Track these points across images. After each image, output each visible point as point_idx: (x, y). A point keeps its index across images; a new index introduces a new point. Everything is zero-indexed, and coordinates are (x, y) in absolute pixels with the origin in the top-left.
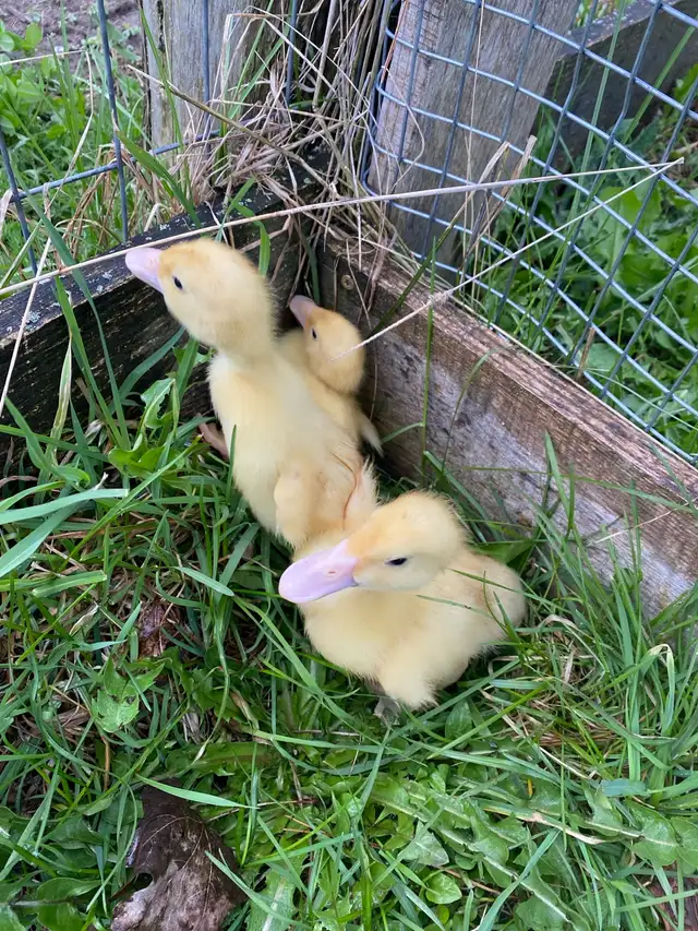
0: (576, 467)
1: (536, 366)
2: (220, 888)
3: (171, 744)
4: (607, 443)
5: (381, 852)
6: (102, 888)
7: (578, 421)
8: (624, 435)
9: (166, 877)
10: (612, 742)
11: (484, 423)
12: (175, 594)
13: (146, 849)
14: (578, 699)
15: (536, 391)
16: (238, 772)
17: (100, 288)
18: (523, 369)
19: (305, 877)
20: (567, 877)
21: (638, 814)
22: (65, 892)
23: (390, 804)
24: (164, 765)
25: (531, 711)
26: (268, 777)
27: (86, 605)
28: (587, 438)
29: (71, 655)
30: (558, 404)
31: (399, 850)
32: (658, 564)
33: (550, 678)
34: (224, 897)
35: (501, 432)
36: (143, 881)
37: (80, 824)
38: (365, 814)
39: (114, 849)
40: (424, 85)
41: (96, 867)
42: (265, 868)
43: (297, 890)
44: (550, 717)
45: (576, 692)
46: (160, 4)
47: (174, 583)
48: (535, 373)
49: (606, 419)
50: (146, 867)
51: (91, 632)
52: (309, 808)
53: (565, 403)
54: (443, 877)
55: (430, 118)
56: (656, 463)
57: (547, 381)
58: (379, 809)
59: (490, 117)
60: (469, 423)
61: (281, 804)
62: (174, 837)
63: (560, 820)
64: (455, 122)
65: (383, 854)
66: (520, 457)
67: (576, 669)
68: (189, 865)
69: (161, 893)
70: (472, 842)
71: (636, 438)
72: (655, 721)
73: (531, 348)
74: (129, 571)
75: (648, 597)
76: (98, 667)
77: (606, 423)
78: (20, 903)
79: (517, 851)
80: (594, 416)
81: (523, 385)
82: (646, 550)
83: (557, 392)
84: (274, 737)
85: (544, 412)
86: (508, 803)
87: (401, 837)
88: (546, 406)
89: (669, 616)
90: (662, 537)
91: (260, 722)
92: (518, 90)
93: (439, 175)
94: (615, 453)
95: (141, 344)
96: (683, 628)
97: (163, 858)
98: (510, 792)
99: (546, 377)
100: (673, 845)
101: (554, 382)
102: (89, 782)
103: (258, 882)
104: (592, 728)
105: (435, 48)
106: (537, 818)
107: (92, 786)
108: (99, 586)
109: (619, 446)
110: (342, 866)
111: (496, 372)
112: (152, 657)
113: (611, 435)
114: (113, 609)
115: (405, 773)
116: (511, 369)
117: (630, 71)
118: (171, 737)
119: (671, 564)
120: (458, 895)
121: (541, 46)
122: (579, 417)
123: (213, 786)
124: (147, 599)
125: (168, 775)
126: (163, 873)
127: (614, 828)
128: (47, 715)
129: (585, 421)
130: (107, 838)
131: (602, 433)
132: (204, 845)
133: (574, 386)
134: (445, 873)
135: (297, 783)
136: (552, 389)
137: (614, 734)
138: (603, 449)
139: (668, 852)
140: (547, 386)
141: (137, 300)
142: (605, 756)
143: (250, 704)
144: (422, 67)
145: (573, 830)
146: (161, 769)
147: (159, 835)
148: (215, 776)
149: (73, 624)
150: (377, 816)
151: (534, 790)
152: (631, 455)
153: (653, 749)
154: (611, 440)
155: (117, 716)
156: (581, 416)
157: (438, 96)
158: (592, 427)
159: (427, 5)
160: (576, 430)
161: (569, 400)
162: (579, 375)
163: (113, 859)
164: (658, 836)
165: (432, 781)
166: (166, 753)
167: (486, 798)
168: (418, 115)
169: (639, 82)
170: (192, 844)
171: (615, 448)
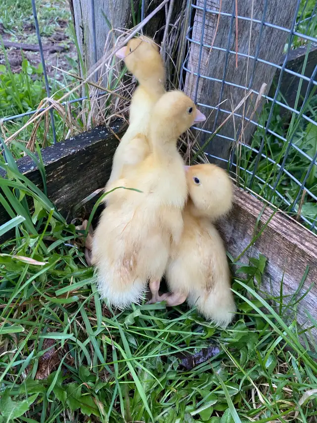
1: (272, 211)
7: (298, 243)
11: (243, 243)
15: (272, 225)
17: (32, 168)
18: (264, 213)
28: (303, 254)
30: (285, 234)
48: (272, 215)
53: (290, 233)
55: (211, 81)
57: (279, 220)
60: (235, 243)
64: (223, 81)
73: (270, 202)
77: (315, 245)
80: (306, 240)
81: (265, 222)
83: (285, 226)
85: (277, 237)
88: (279, 234)
91: (110, 418)
92: (256, 60)
93: (217, 110)
99: (278, 218)
101: (283, 221)
105: (212, 43)
111: (249, 215)
122: (298, 242)
129: (302, 244)
131: (312, 250)
133: (295, 223)
136: (282, 224)
141: (53, 175)
144: (205, 53)
156: (299, 240)
157: (215, 70)
158: (307, 247)
159: (206, 22)
160: (297, 248)
161: (292, 231)
162: (297, 217)
168: (205, 79)
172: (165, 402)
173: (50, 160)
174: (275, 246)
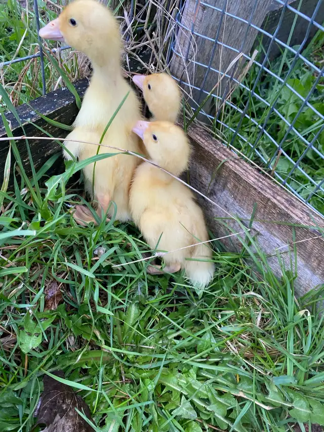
0: (268, 220)
1: (250, 168)
2: (82, 426)
3: (60, 352)
4: (285, 209)
5: (163, 410)
6: (21, 429)
7: (271, 197)
8: (293, 205)
9: (54, 423)
10: (279, 356)
11: (222, 195)
12: (63, 278)
13: (45, 408)
14: (264, 335)
15: (250, 181)
16: (93, 366)
17: (29, 120)
18: (244, 169)
19: (125, 420)
20: (255, 424)
21: (291, 394)
23: (169, 384)
24: (55, 363)
25: (240, 339)
26: (108, 368)
27: (18, 283)
28: (275, 206)
29: (9, 308)
30: (261, 188)
31: (172, 411)
32: (306, 270)
33: (249, 324)
34: (83, 430)
35: (231, 200)
37: (11, 394)
38: (155, 389)
39: (28, 406)
40: (201, 21)
41: (18, 416)
42: (105, 415)
43: (120, 426)
44: (249, 343)
45: (262, 331)
47: (64, 271)
48: (250, 172)
49: (285, 197)
50: (43, 420)
51: (21, 296)
52: (128, 384)
53: (265, 188)
54: (194, 422)
55: (203, 39)
56: (309, 220)
57: (256, 176)
58: (163, 387)
59: (233, 40)
60: (215, 194)
61: (114, 383)
62: (59, 402)
63: (252, 396)
64: (216, 41)
65: (164, 412)
66: (240, 213)
67: (262, 319)
68: (66, 416)
69: (51, 431)
70: (208, 405)
71: (299, 207)
72: (300, 346)
73: (249, 158)
74: (41, 265)
75: (300, 285)
76: (23, 314)
77: (284, 199)
79: (230, 411)
80: (278, 195)
81: (244, 178)
82: (300, 262)
83: (261, 182)
84: (111, 349)
85: (254, 192)
86: (227, 386)
87: (173, 403)
88: (255, 189)
89: (310, 296)
90: (309, 257)
91: (105, 341)
92: (250, 25)
93: (207, 68)
94: (288, 214)
95: (50, 149)
96: (316, 302)
97: (52, 414)
98: (228, 380)
99: (255, 174)
100: (309, 412)
101: (260, 177)
102: (16, 372)
103: (101, 421)
104: (269, 349)
106: (241, 394)
107: (18, 374)
108: (24, 274)
109: (291, 211)
110: (144, 416)
111: (230, 170)
112: (51, 310)
113: (287, 206)
114: (32, 284)
115: (176, 369)
116: (238, 169)
117: (310, 17)
118: (60, 348)
119: (313, 270)
121: (260, 4)
122: (272, 196)
123: (80, 372)
124: (50, 279)
125: (58, 368)
126: (52, 422)
127: (279, 401)
129: (274, 198)
130: (25, 401)
131: (283, 204)
132: (74, 405)
133: (270, 178)
134: (195, 421)
135: (123, 372)
136: (258, 180)
137: (279, 352)
138: (283, 212)
139: (305, 415)
140: (256, 179)
142: (275, 364)
143: (100, 332)
144: (201, 10)
145: (259, 402)
146: (54, 365)
147: (52, 402)
148: (81, 368)
149: (11, 292)
150: (162, 391)
151: (240, 379)
152: (297, 216)
153: (299, 361)
154: (287, 208)
155: (30, 343)
156: (272, 195)
157: (208, 27)
158: (278, 200)
160: (270, 201)
161: (266, 186)
162: (272, 173)
163: (28, 412)
164: (301, 406)
165: (190, 373)
166: (57, 357)
167: (216, 383)
168: (198, 36)
169: (315, 23)
170: (68, 405)
171: (289, 212)
172: (151, 328)
173: (45, 112)
174: (251, 199)
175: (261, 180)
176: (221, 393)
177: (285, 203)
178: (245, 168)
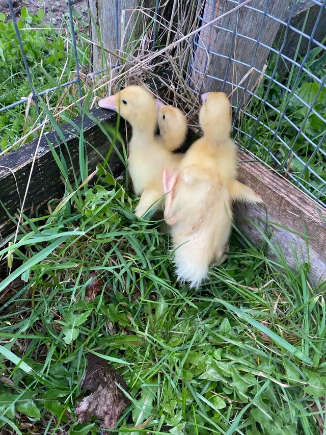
0: (283, 216)
1: (266, 170)
2: (121, 397)
3: (100, 335)
4: (297, 206)
6: (71, 394)
7: (285, 196)
8: (306, 203)
9: (97, 392)
10: (297, 341)
13: (89, 379)
15: (265, 182)
16: (129, 348)
17: (70, 136)
18: (260, 172)
20: (274, 401)
21: (307, 374)
22: (55, 395)
23: (194, 363)
24: (97, 344)
26: (142, 351)
28: (288, 204)
30: (275, 188)
32: (320, 261)
34: (122, 401)
36: (88, 393)
37: (61, 367)
39: (76, 378)
40: (215, 41)
41: (69, 386)
42: (140, 389)
43: (154, 400)
46: (97, 3)
48: (265, 173)
49: (298, 195)
50: (89, 387)
53: (279, 188)
54: (218, 398)
55: (218, 56)
56: (320, 216)
58: (191, 365)
59: (248, 52)
62: (101, 375)
63: (271, 375)
64: (230, 58)
66: (258, 211)
68: (108, 387)
69: (96, 398)
70: (231, 382)
71: (311, 204)
73: (264, 161)
75: (316, 276)
77: (297, 197)
78: (37, 399)
79: (252, 388)
80: (292, 194)
81: (259, 179)
82: (315, 255)
83: (275, 182)
84: (145, 334)
85: (269, 191)
86: (249, 367)
88: (270, 189)
90: (322, 249)
91: (139, 327)
92: (258, 44)
93: (222, 82)
94: (301, 211)
97: (96, 384)
98: (250, 362)
99: (270, 175)
100: (322, 388)
101: (275, 178)
102: (65, 350)
103: (137, 395)
105: (221, 24)
106: (261, 374)
107: (67, 351)
109: (303, 208)
111: (247, 173)
113: (300, 203)
115: (202, 352)
116: (254, 171)
117: (310, 36)
118: (100, 332)
120: (224, 406)
122: (285, 194)
123: (118, 354)
125: (99, 348)
126: (96, 390)
127: (296, 380)
128: (48, 321)
129: (287, 196)
130: (73, 373)
131: (296, 202)
132: (113, 379)
133: (284, 179)
134: (219, 396)
135: (156, 354)
136: (273, 181)
137: (298, 338)
138: (296, 209)
139: (320, 392)
140: (271, 179)
143: (134, 319)
144: (215, 32)
145: (278, 381)
146: (96, 346)
147: (95, 374)
148: (119, 349)
151: (260, 362)
152: (309, 212)
154: (300, 205)
156: (286, 193)
157: (222, 46)
158: (291, 198)
159: (217, 5)
160: (284, 200)
161: (281, 186)
162: (286, 175)
163: (76, 382)
164: (316, 384)
165: (214, 355)
166: (98, 339)
167: (239, 364)
168: (213, 55)
169: (314, 41)
170: (108, 378)
171: (301, 209)
172: (179, 316)
173: (84, 129)
174: (267, 198)
175: (276, 181)
176: (243, 373)
177: (298, 201)
178: (261, 170)
